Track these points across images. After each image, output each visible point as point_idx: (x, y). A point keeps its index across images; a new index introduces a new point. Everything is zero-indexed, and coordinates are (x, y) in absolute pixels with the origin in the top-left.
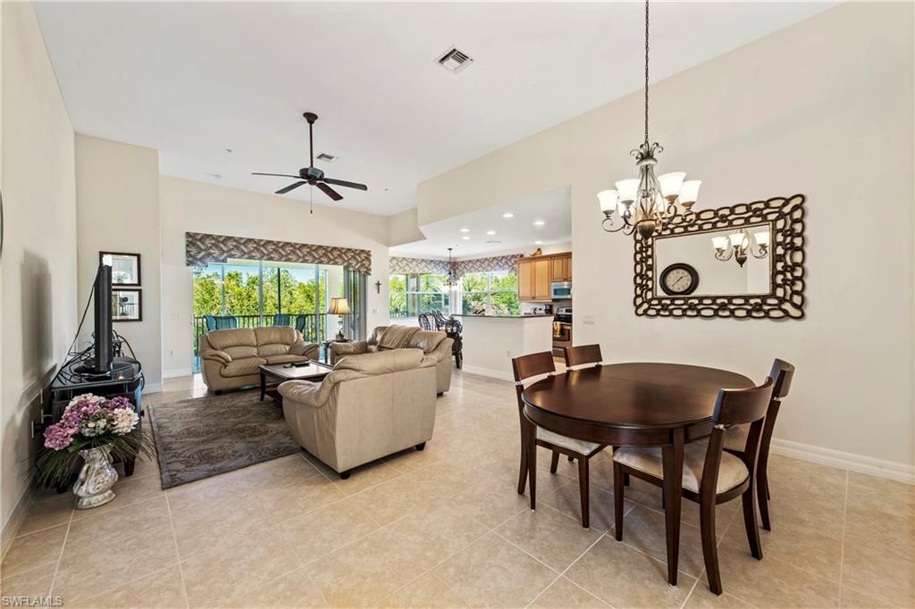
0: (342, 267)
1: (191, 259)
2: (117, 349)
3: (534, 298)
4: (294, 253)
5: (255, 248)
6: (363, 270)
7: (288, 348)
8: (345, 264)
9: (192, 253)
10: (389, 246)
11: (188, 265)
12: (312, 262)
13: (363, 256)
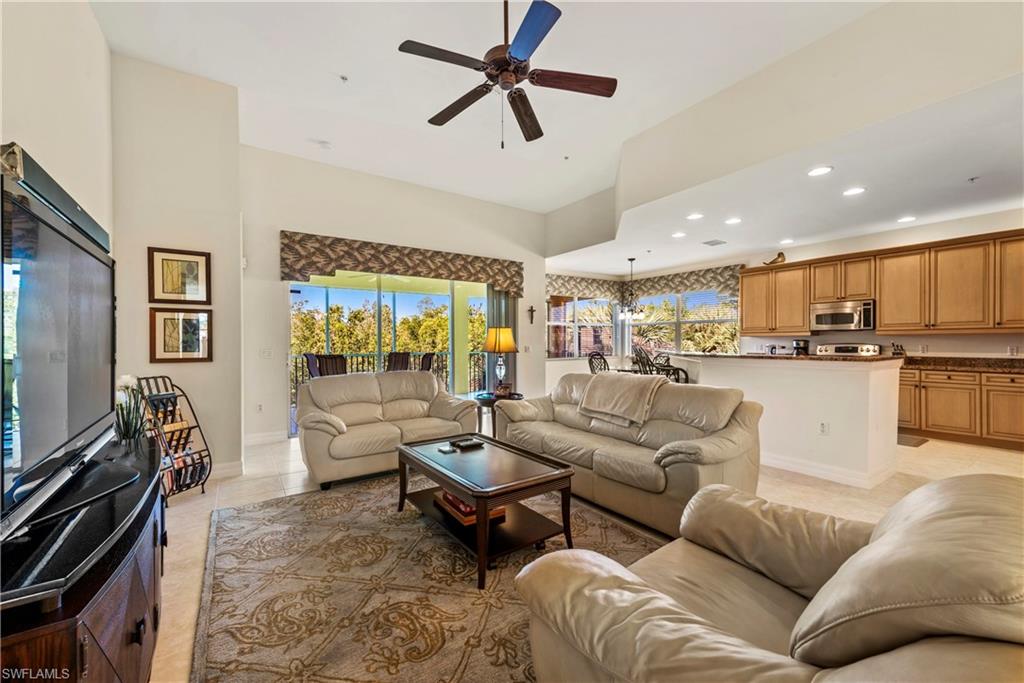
0: (485, 285)
1: (287, 270)
2: (170, 408)
3: (773, 330)
4: (424, 263)
5: (372, 255)
6: (513, 290)
7: (426, 405)
8: (491, 280)
9: (288, 262)
10: (545, 257)
11: (283, 279)
12: (447, 278)
13: (514, 269)
